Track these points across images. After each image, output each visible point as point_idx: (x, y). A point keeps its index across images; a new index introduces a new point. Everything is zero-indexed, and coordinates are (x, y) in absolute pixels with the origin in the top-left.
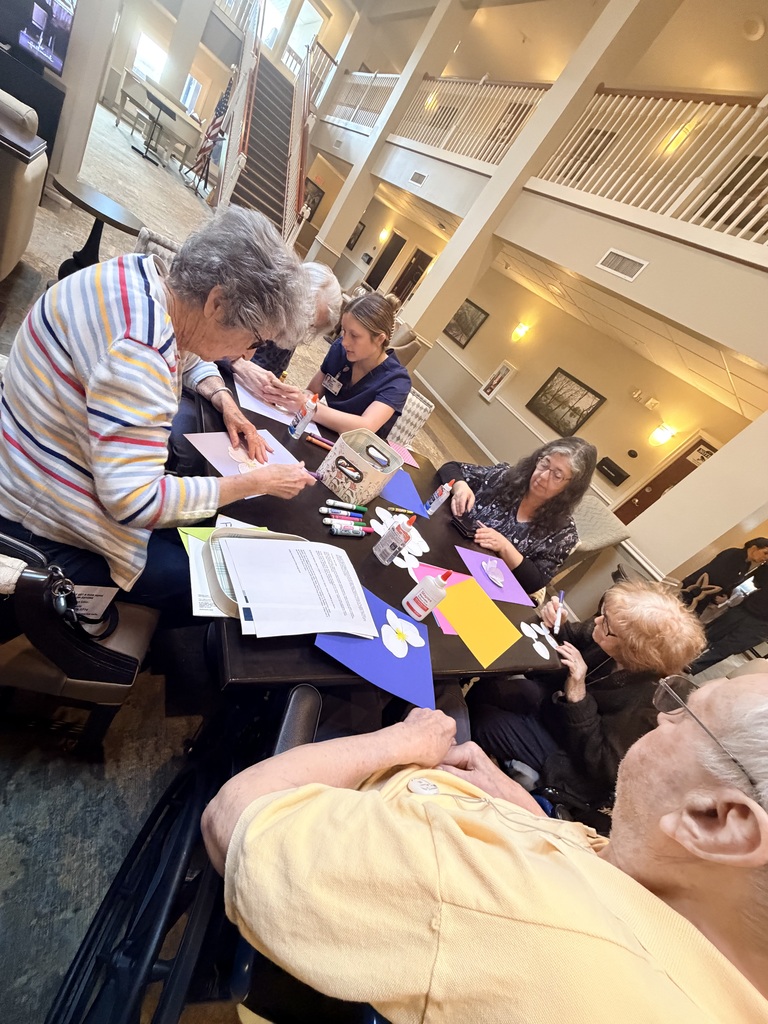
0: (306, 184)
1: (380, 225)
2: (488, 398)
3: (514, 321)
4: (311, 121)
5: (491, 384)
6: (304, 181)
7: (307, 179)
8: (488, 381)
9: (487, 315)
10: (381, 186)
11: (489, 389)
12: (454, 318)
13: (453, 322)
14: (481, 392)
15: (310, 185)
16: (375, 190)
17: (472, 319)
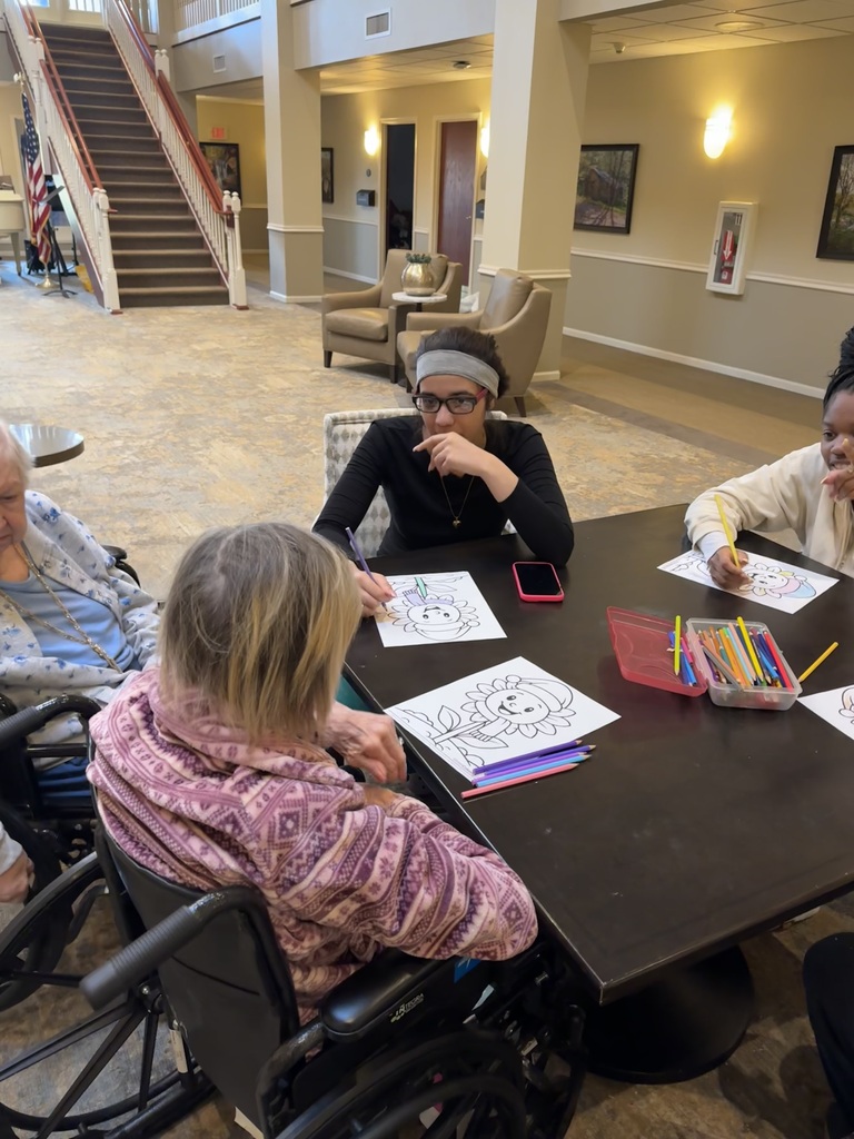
0: (204, 153)
1: (357, 132)
2: (733, 288)
3: (691, 124)
4: (162, 62)
5: (721, 260)
6: (198, 151)
7: (202, 144)
8: (714, 260)
9: (635, 148)
10: (324, 75)
11: (724, 270)
12: (579, 193)
13: (582, 199)
14: (712, 285)
15: (211, 151)
16: (318, 88)
17: (613, 174)
